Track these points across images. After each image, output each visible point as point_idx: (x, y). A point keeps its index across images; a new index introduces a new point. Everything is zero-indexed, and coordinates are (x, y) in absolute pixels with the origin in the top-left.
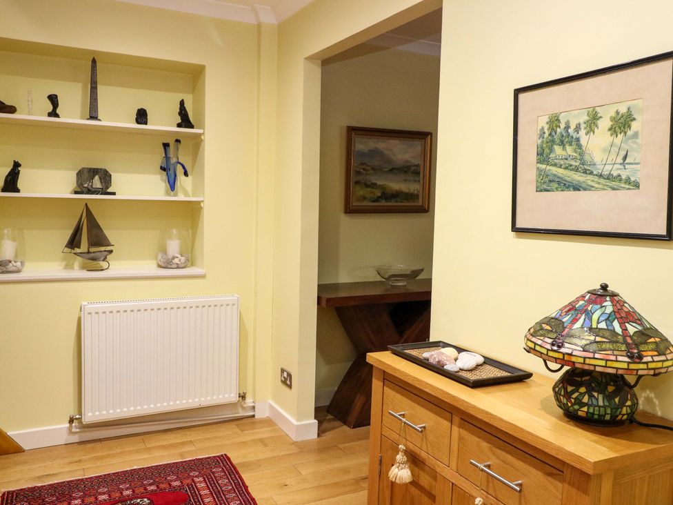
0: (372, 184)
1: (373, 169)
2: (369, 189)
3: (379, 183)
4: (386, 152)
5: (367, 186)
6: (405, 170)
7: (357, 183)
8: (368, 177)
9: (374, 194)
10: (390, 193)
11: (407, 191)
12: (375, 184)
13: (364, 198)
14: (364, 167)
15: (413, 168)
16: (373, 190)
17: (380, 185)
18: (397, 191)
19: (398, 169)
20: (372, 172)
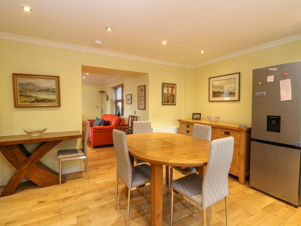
0: (30, 96)
1: (30, 90)
2: (28, 98)
3: (33, 95)
4: (35, 83)
5: (27, 97)
6: (47, 90)
7: (20, 96)
8: (27, 93)
9: (31, 100)
10: (40, 99)
11: (49, 99)
12: (31, 96)
13: (26, 102)
14: (25, 89)
15: (52, 90)
16: (30, 98)
17: (34, 97)
18: (44, 99)
19: (43, 90)
20: (29, 91)
